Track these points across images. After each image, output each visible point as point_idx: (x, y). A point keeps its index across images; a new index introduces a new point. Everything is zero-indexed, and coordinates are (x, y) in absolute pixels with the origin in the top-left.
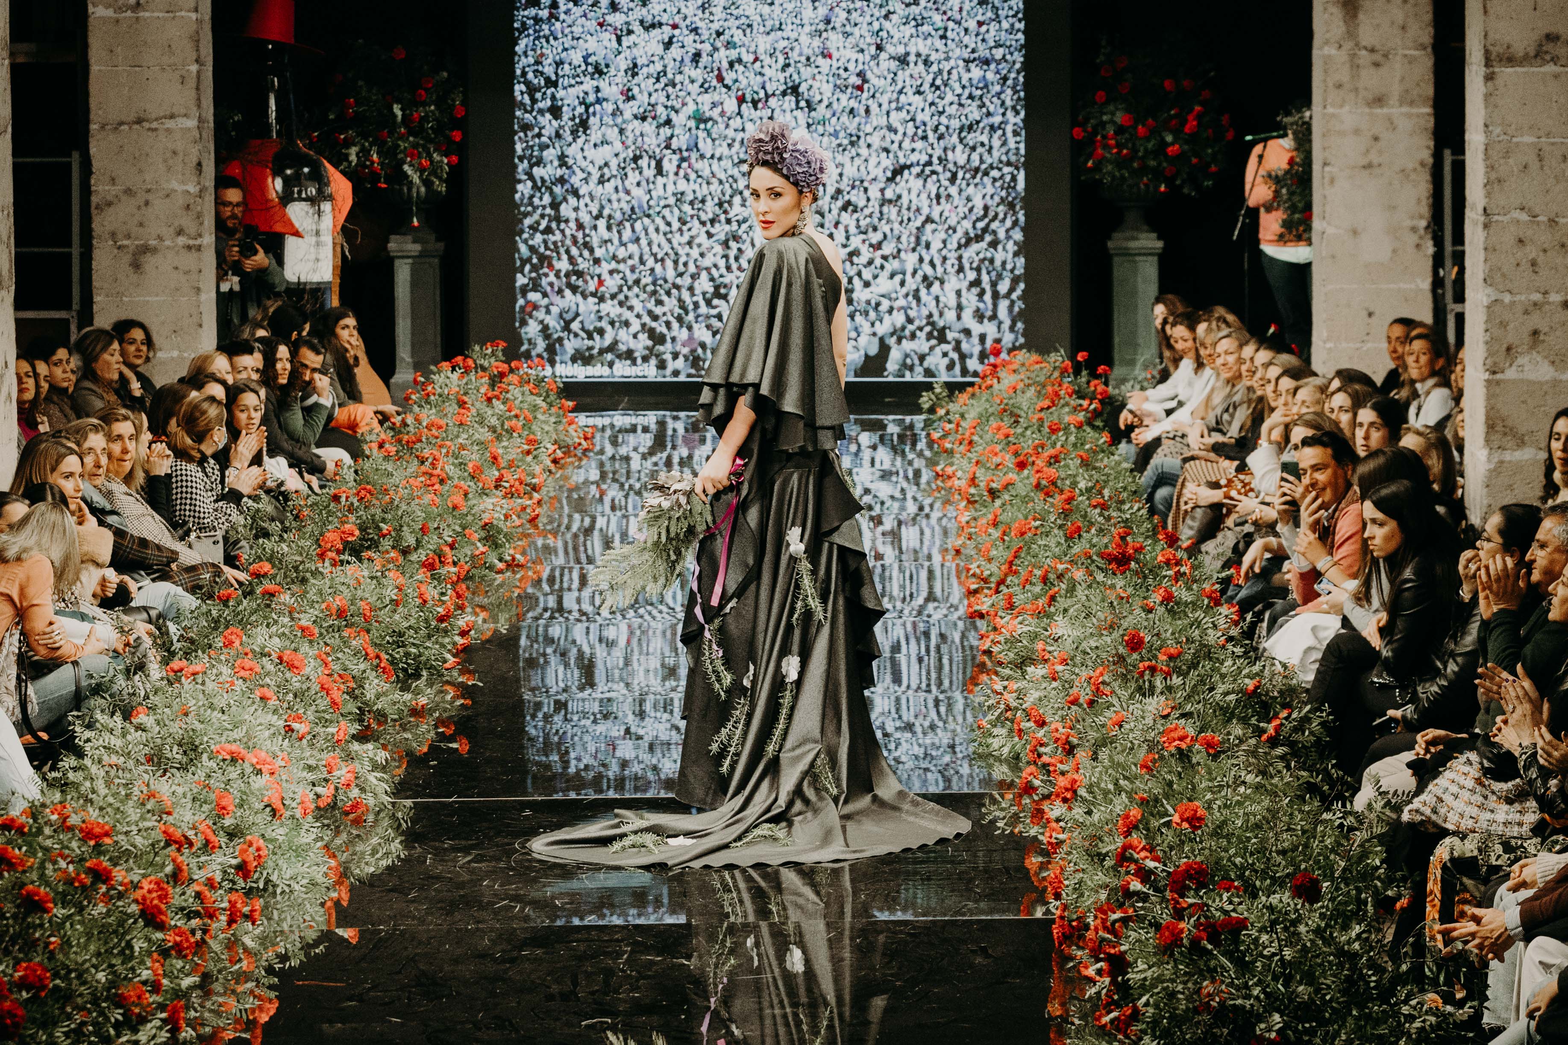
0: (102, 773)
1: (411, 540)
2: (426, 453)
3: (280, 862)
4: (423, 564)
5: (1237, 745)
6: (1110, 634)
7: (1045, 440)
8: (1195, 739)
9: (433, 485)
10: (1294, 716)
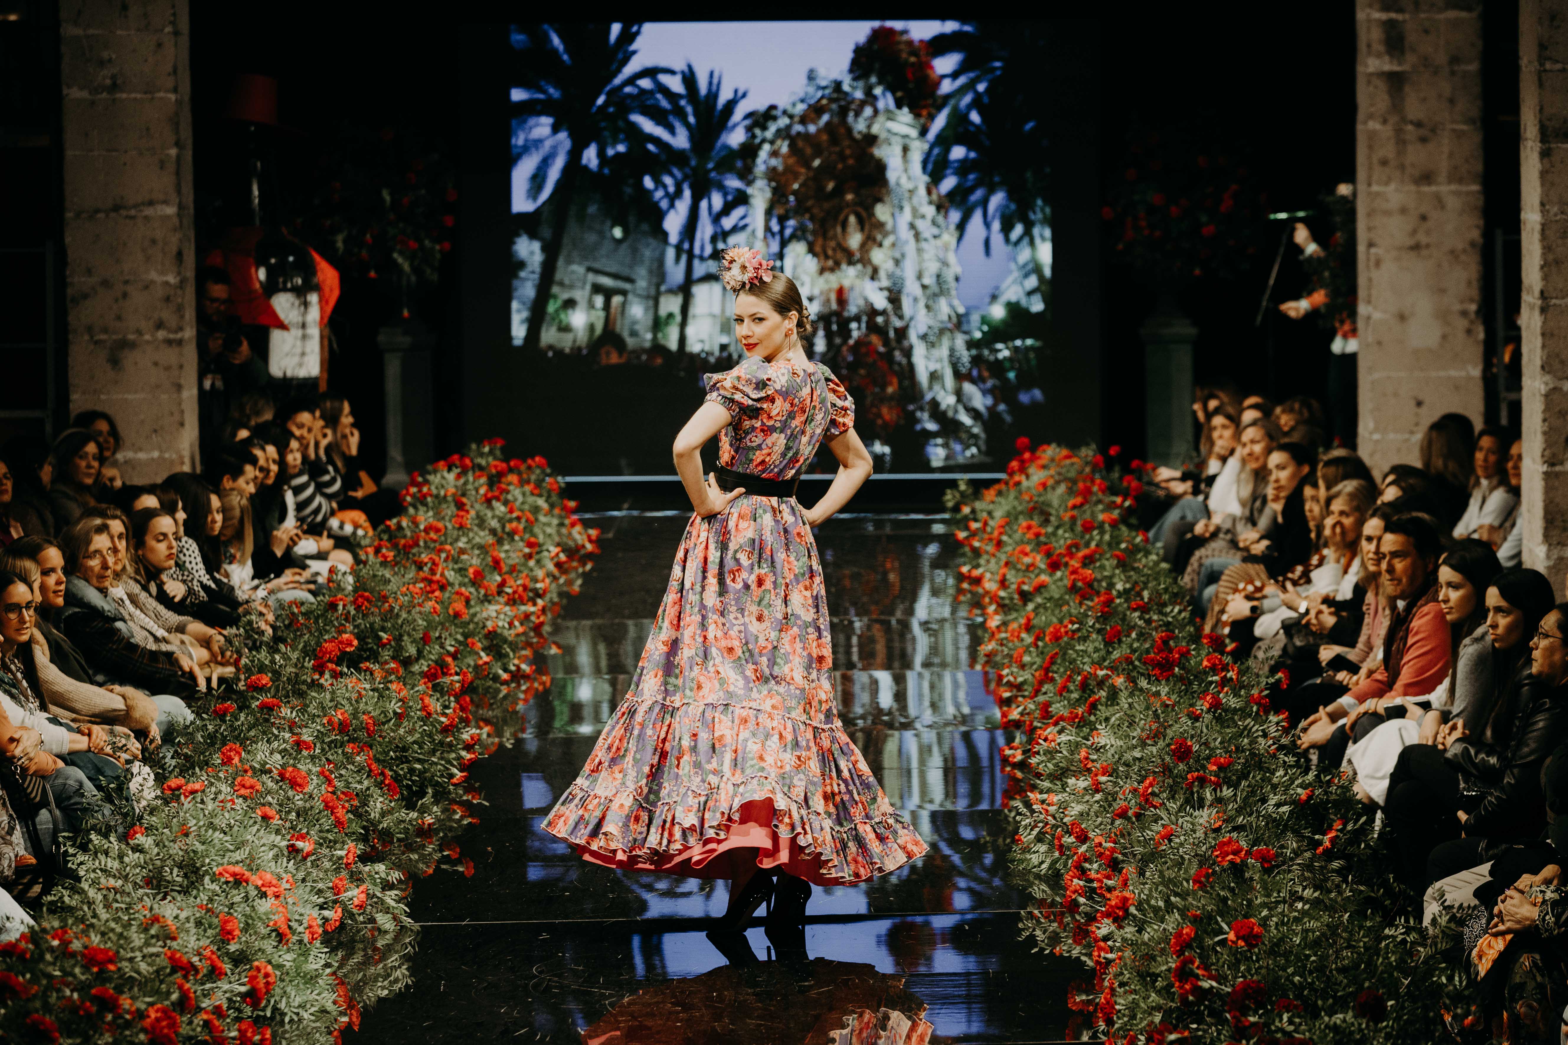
0: (100, 897)
1: (412, 650)
2: (424, 557)
3: (288, 989)
4: (424, 675)
5: (1292, 859)
6: (1156, 744)
7: (1078, 540)
8: (1248, 853)
9: (433, 592)
10: (1349, 828)
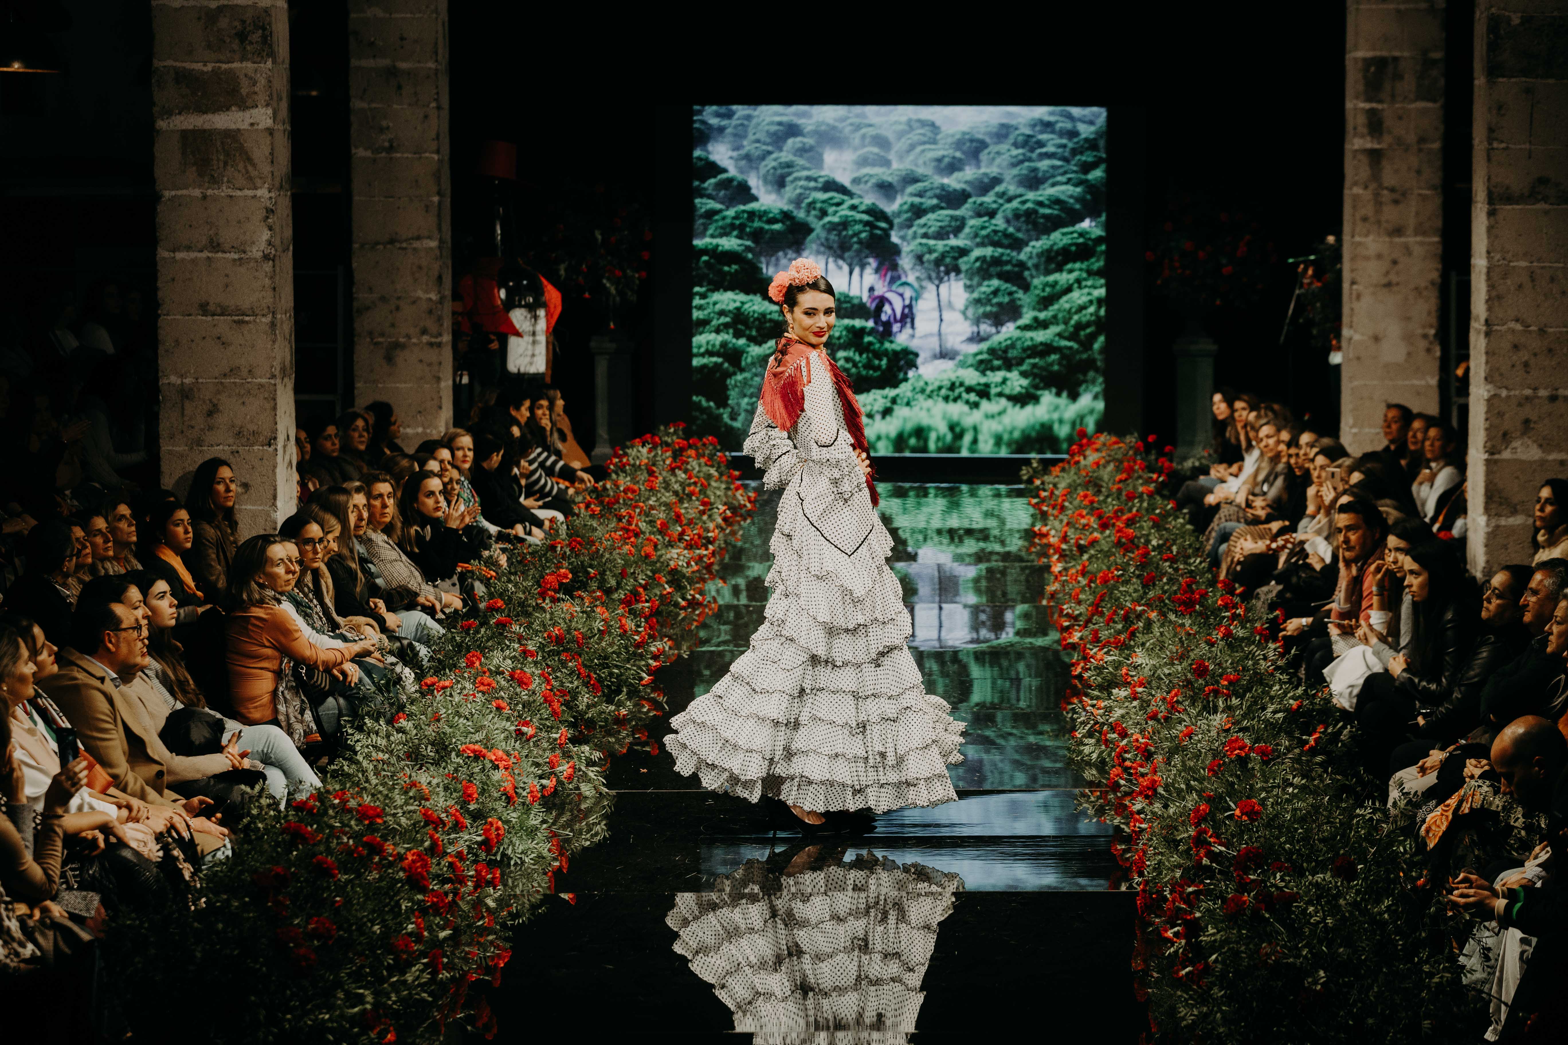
0: (371, 767)
1: (613, 582)
2: (623, 512)
3: (514, 840)
4: (622, 601)
5: (1285, 754)
6: (1181, 663)
7: (1123, 506)
8: (1251, 749)
9: (629, 538)
10: (1329, 731)
